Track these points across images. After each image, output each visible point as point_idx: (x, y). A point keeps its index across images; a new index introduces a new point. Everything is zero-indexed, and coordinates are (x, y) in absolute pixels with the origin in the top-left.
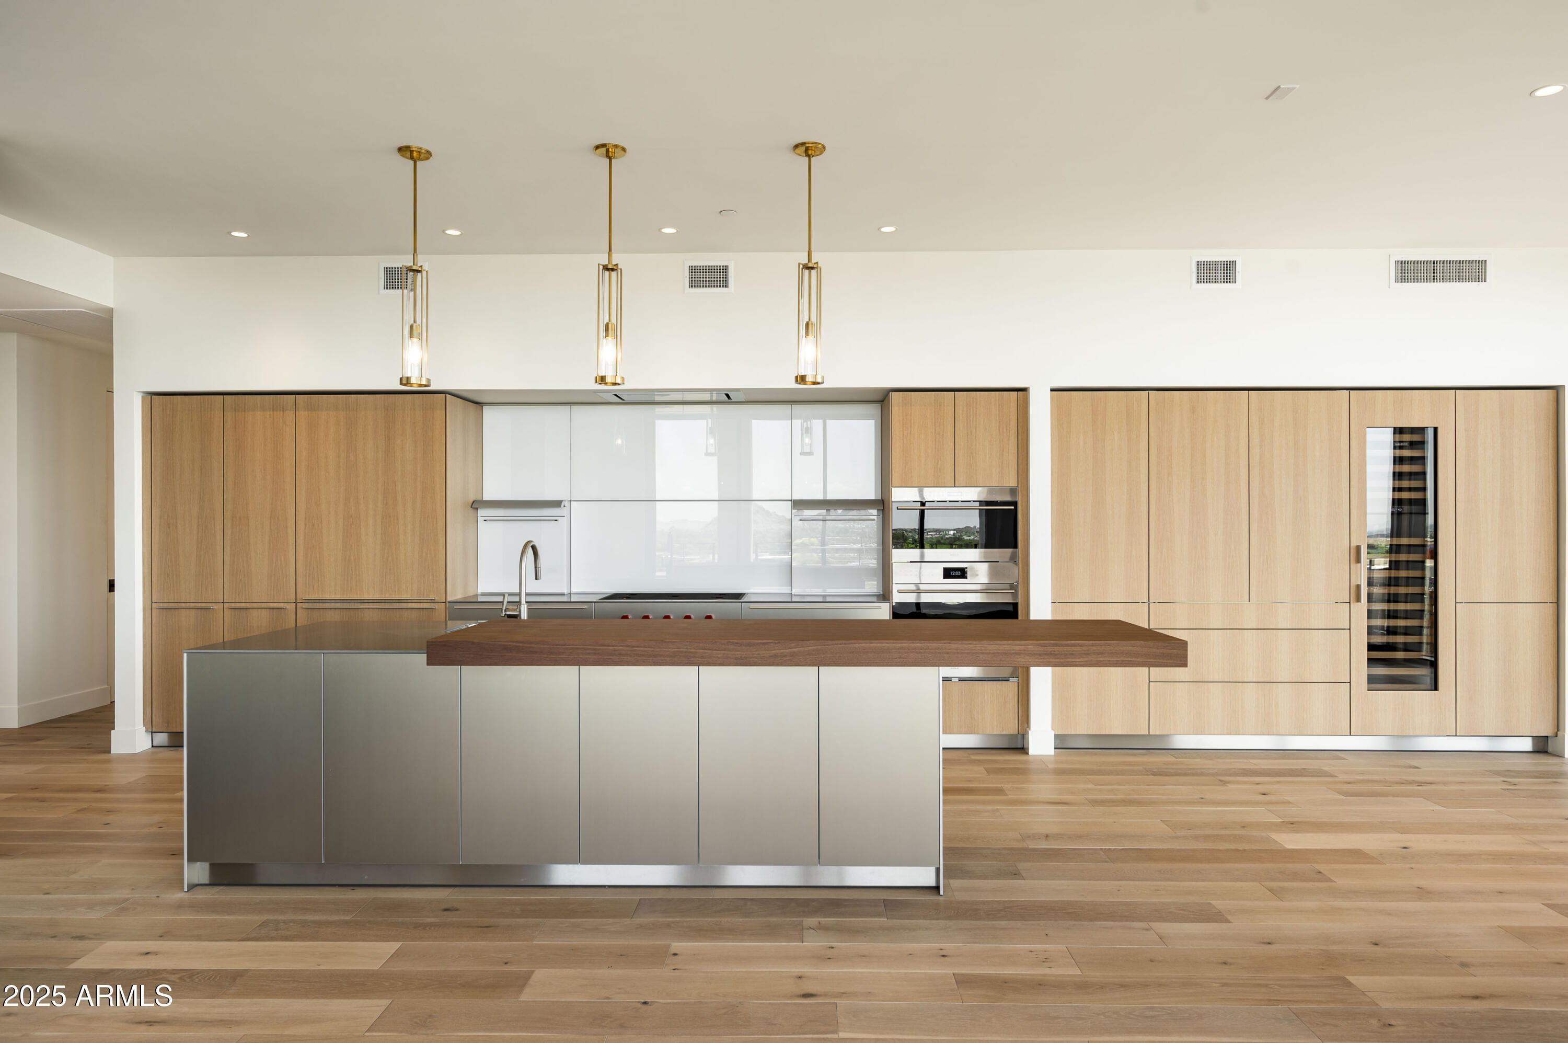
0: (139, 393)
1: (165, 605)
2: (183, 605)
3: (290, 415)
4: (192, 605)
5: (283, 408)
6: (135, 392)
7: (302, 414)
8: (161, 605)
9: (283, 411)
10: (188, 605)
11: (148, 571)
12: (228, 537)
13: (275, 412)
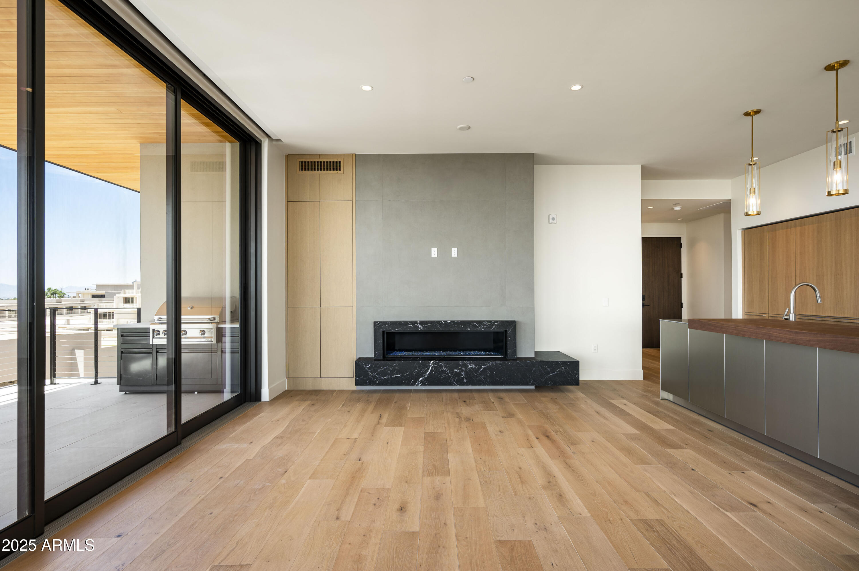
0: (740, 230)
1: (749, 314)
2: (755, 314)
3: (793, 230)
4: (758, 314)
5: (790, 227)
6: (738, 230)
7: (798, 229)
8: (748, 313)
9: (790, 228)
10: (756, 314)
11: (744, 299)
12: (770, 286)
13: (787, 230)
